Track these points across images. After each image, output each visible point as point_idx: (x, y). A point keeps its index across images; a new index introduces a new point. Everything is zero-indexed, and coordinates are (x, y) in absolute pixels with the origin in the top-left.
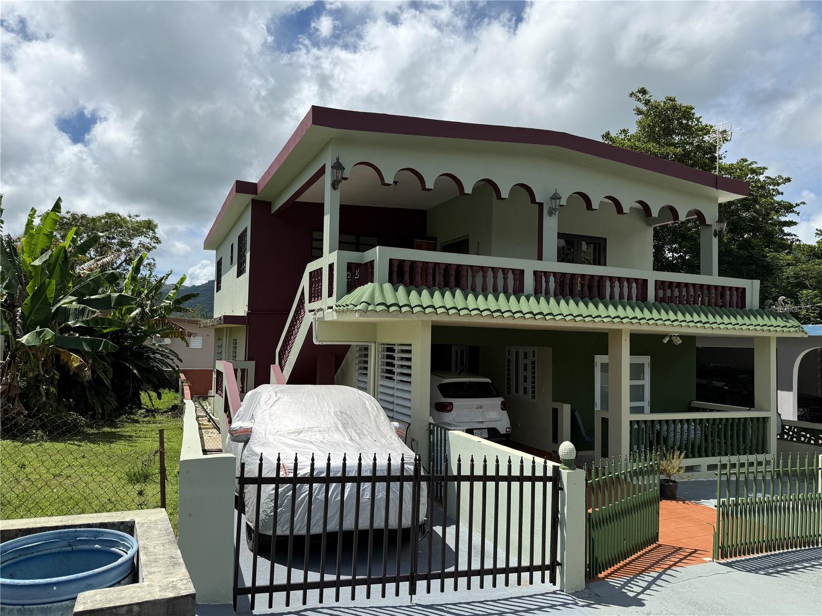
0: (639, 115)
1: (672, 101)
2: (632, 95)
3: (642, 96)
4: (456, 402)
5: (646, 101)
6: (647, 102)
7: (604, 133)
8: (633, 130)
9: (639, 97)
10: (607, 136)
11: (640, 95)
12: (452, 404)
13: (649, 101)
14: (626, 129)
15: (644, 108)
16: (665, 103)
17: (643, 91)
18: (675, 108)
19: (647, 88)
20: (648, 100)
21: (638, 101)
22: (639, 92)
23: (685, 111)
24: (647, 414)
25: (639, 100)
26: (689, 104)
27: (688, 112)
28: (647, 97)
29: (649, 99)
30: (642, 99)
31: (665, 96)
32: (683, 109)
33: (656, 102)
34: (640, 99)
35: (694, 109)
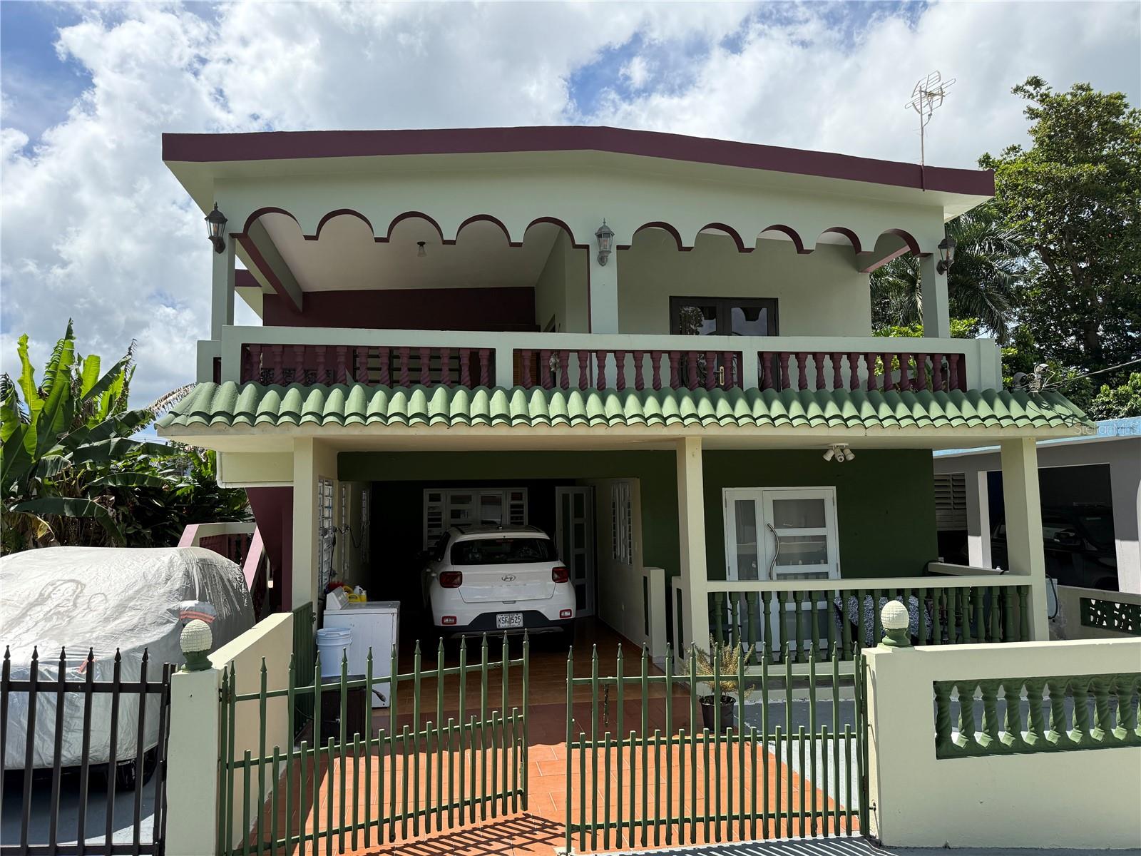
0: (1034, 118)
1: (1083, 90)
2: (1017, 89)
3: (1035, 89)
4: (467, 571)
5: (1041, 96)
6: (1044, 98)
7: (980, 156)
8: (1029, 145)
9: (1028, 92)
10: (986, 160)
11: (1030, 89)
12: (459, 575)
13: (1047, 96)
14: (1016, 145)
15: (1040, 107)
16: (1074, 95)
17: (1036, 83)
18: (1090, 102)
19: (1041, 77)
20: (1045, 94)
21: (1029, 97)
22: (1029, 83)
23: (1108, 104)
24: (764, 581)
25: (1031, 96)
26: (1115, 92)
27: (1114, 104)
28: (1043, 90)
29: (1047, 92)
30: (1035, 94)
31: (1072, 84)
32: (1104, 101)
33: (1059, 96)
34: (1032, 94)
35: (1124, 97)
